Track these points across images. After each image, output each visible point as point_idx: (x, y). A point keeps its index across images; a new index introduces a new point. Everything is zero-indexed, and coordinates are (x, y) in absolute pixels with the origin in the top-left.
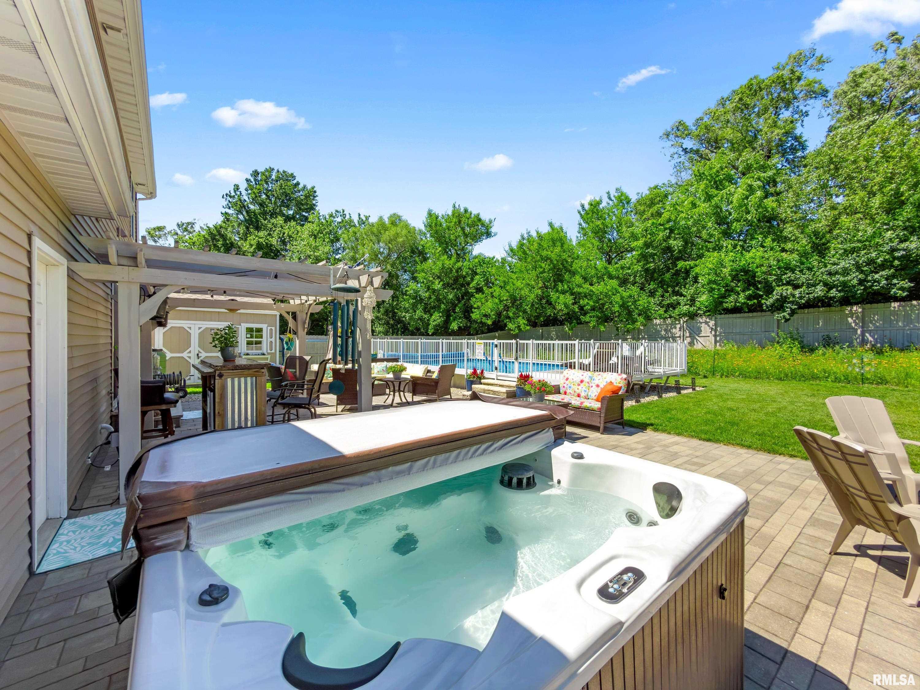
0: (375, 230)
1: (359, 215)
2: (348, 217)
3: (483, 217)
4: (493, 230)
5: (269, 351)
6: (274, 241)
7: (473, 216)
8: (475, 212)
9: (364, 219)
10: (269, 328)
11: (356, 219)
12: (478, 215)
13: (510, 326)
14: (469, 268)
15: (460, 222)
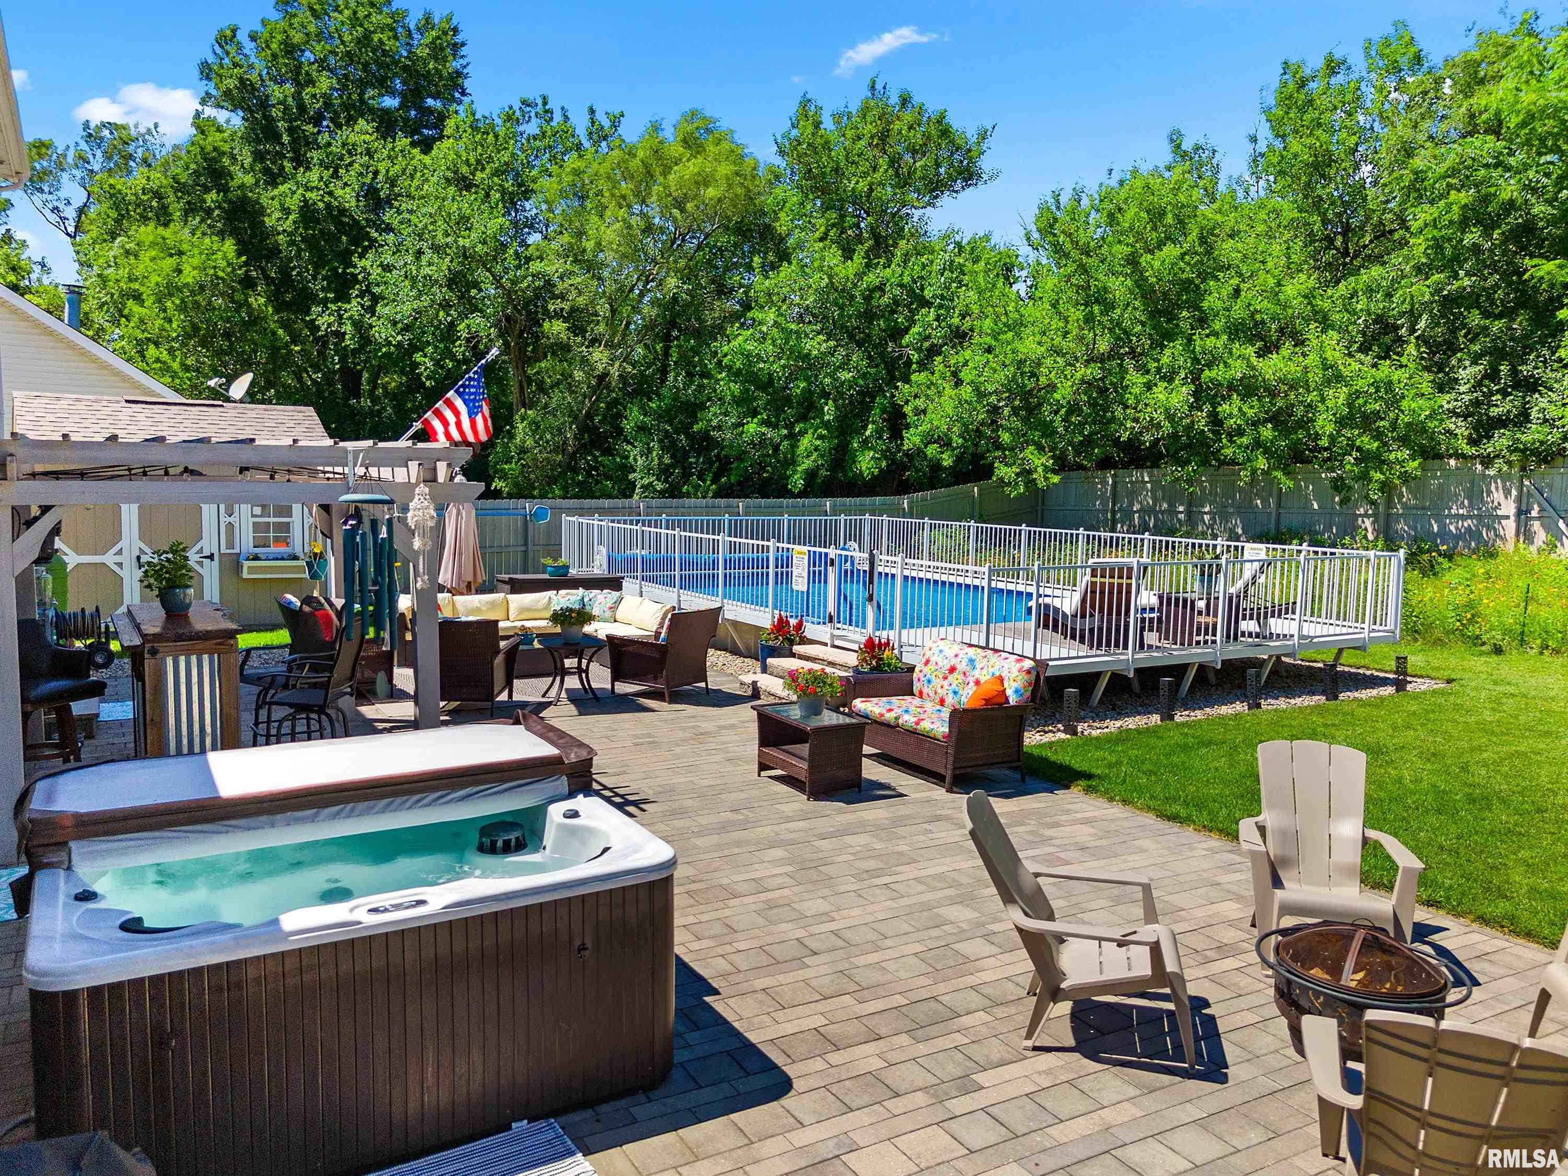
0: (636, 163)
1: (592, 111)
2: (558, 117)
3: (955, 122)
4: (986, 164)
6: (348, 198)
7: (925, 117)
8: (933, 107)
9: (606, 123)
11: (580, 124)
12: (942, 116)
13: (1004, 471)
14: (901, 286)
15: (884, 136)
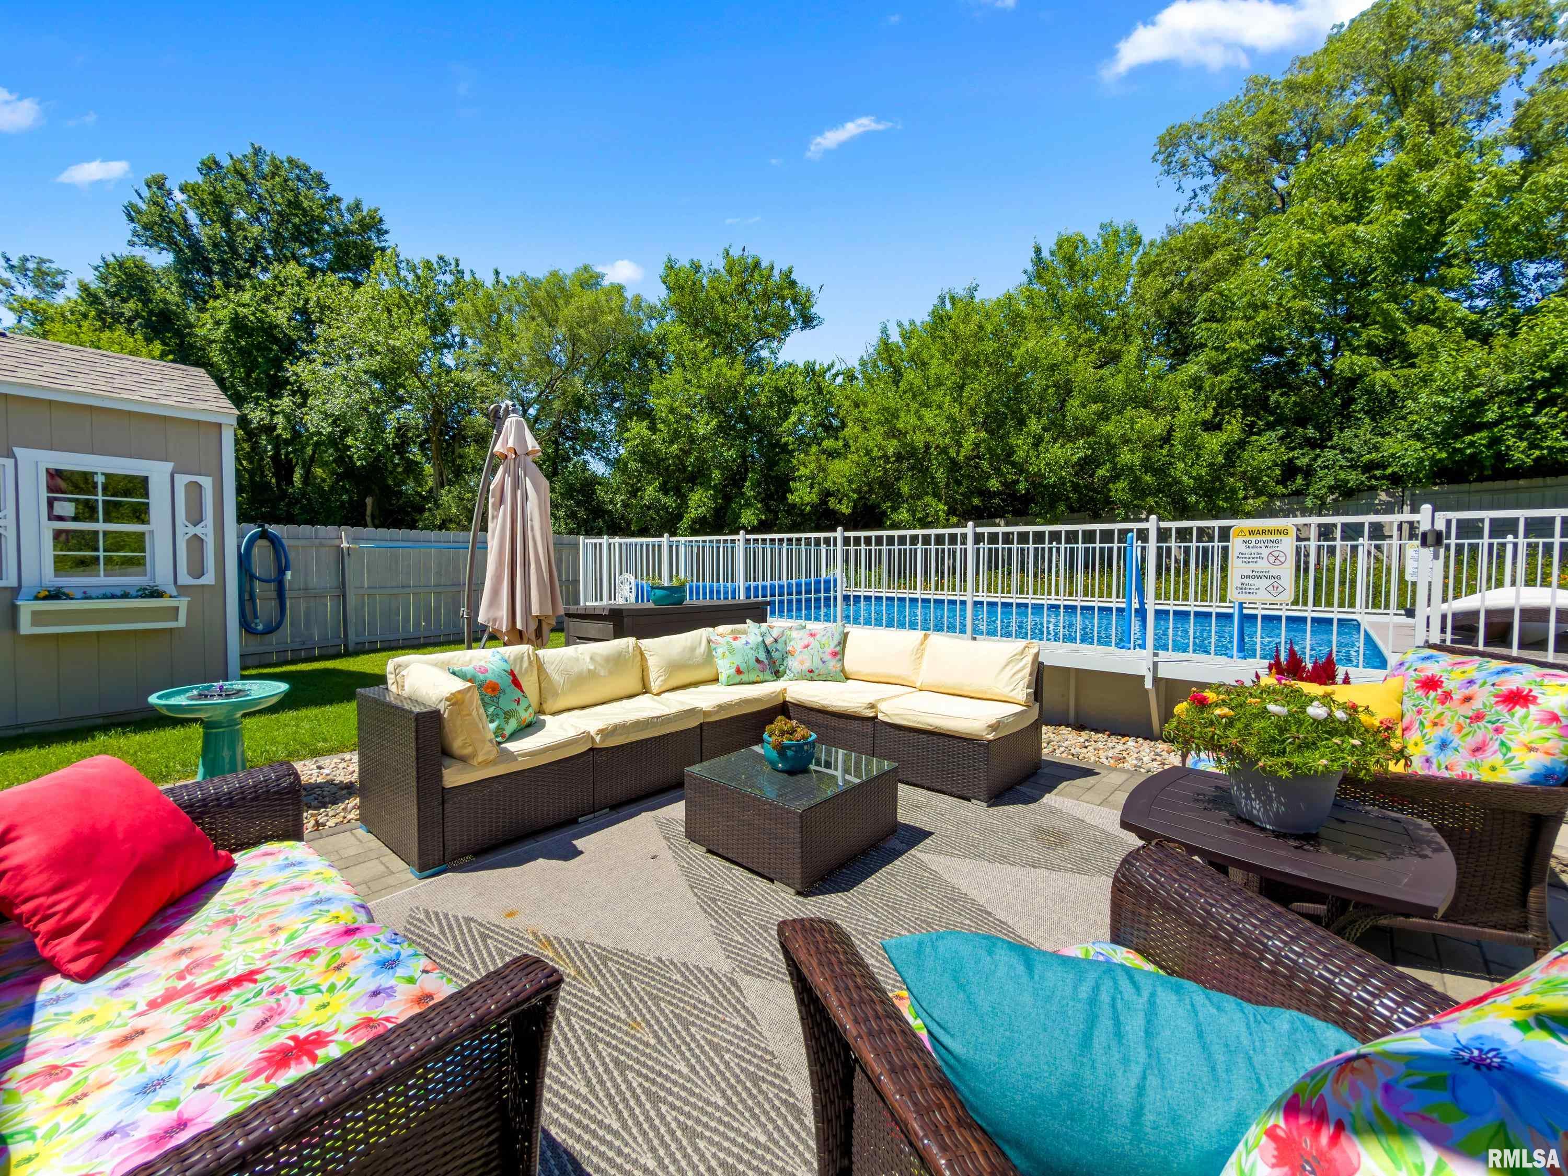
0: (541, 294)
1: (497, 273)
2: (468, 275)
4: (816, 312)
5: (185, 579)
6: (280, 316)
7: (776, 272)
8: (779, 267)
10: (182, 480)
11: (488, 282)
12: (789, 273)
14: (775, 389)
